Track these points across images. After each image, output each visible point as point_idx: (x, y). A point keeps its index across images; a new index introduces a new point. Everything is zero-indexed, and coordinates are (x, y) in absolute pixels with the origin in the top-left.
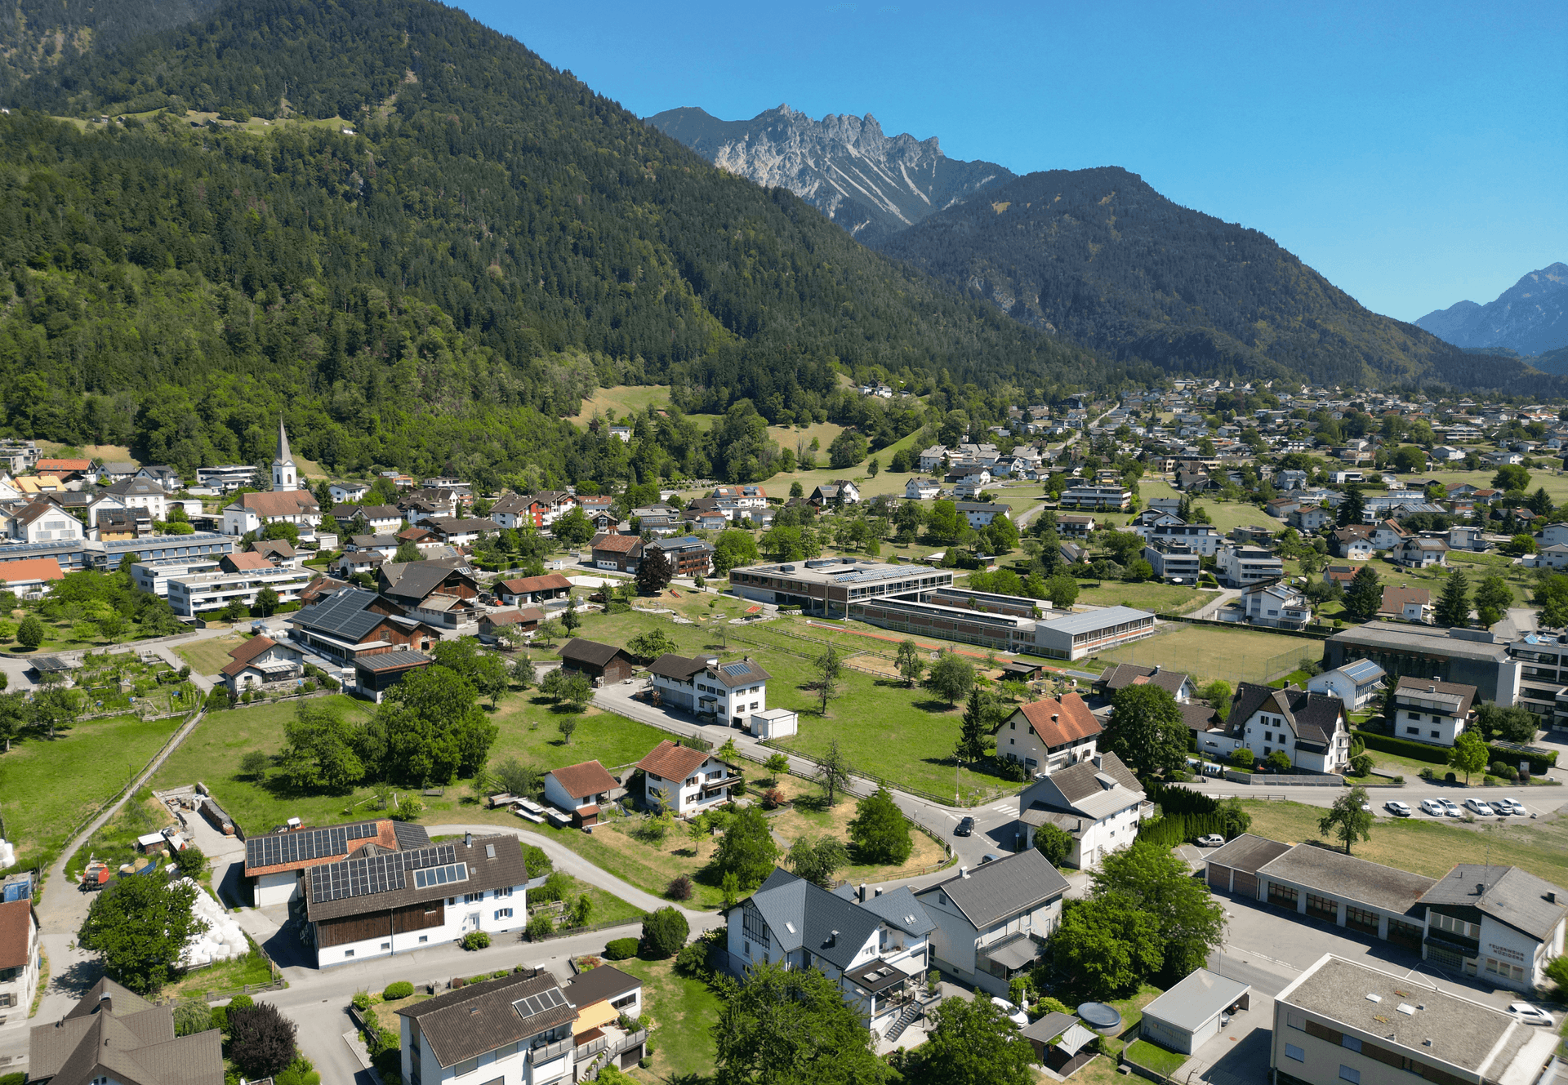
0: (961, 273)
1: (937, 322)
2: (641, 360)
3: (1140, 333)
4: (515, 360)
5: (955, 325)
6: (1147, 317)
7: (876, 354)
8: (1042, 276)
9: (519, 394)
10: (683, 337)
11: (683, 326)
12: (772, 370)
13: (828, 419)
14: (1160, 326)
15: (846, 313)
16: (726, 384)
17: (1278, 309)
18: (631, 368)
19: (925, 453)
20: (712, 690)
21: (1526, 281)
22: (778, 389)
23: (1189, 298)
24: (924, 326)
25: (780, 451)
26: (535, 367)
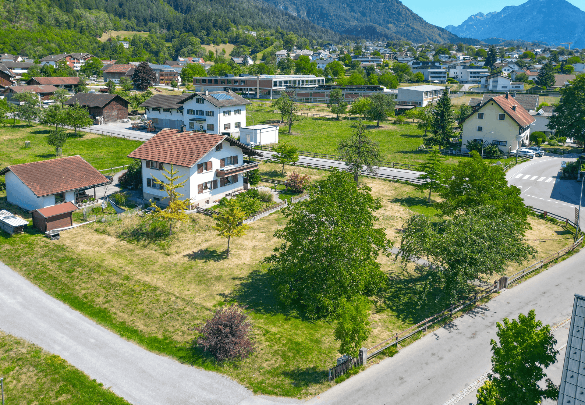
0: (275, 3)
1: (269, 16)
2: (133, 20)
3: (347, 27)
4: (65, 9)
5: (277, 17)
6: (349, 21)
7: (246, 22)
8: (307, 5)
9: (66, 23)
10: (155, 12)
11: (154, 8)
12: (200, 22)
13: (229, 42)
14: (354, 24)
15: (231, 7)
16: (177, 29)
17: (396, 20)
18: (129, 23)
19: (278, 53)
20: (202, 113)
21: (470, 18)
22: (204, 29)
23: (364, 15)
24: (264, 17)
25: (207, 52)
26: (76, 13)
